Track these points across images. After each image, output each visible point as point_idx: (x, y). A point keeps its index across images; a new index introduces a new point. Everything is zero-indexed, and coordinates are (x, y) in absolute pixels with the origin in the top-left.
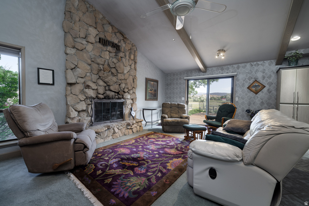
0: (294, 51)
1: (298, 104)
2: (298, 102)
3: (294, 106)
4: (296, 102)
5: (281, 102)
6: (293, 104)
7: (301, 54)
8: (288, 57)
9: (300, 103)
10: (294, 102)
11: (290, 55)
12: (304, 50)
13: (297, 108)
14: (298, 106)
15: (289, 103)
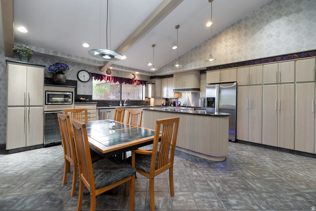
0: (24, 46)
1: (29, 106)
2: (29, 104)
3: (25, 108)
4: (28, 105)
5: (9, 104)
6: (25, 106)
7: (33, 51)
8: (17, 50)
9: (32, 105)
10: (25, 104)
11: (19, 48)
12: (35, 48)
13: (29, 111)
14: (29, 108)
15: (19, 105)
